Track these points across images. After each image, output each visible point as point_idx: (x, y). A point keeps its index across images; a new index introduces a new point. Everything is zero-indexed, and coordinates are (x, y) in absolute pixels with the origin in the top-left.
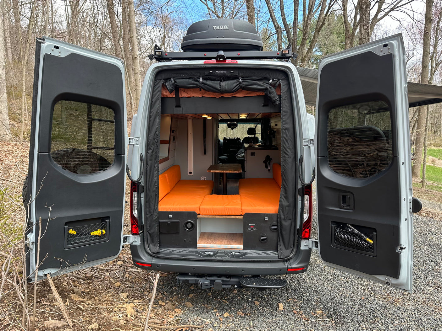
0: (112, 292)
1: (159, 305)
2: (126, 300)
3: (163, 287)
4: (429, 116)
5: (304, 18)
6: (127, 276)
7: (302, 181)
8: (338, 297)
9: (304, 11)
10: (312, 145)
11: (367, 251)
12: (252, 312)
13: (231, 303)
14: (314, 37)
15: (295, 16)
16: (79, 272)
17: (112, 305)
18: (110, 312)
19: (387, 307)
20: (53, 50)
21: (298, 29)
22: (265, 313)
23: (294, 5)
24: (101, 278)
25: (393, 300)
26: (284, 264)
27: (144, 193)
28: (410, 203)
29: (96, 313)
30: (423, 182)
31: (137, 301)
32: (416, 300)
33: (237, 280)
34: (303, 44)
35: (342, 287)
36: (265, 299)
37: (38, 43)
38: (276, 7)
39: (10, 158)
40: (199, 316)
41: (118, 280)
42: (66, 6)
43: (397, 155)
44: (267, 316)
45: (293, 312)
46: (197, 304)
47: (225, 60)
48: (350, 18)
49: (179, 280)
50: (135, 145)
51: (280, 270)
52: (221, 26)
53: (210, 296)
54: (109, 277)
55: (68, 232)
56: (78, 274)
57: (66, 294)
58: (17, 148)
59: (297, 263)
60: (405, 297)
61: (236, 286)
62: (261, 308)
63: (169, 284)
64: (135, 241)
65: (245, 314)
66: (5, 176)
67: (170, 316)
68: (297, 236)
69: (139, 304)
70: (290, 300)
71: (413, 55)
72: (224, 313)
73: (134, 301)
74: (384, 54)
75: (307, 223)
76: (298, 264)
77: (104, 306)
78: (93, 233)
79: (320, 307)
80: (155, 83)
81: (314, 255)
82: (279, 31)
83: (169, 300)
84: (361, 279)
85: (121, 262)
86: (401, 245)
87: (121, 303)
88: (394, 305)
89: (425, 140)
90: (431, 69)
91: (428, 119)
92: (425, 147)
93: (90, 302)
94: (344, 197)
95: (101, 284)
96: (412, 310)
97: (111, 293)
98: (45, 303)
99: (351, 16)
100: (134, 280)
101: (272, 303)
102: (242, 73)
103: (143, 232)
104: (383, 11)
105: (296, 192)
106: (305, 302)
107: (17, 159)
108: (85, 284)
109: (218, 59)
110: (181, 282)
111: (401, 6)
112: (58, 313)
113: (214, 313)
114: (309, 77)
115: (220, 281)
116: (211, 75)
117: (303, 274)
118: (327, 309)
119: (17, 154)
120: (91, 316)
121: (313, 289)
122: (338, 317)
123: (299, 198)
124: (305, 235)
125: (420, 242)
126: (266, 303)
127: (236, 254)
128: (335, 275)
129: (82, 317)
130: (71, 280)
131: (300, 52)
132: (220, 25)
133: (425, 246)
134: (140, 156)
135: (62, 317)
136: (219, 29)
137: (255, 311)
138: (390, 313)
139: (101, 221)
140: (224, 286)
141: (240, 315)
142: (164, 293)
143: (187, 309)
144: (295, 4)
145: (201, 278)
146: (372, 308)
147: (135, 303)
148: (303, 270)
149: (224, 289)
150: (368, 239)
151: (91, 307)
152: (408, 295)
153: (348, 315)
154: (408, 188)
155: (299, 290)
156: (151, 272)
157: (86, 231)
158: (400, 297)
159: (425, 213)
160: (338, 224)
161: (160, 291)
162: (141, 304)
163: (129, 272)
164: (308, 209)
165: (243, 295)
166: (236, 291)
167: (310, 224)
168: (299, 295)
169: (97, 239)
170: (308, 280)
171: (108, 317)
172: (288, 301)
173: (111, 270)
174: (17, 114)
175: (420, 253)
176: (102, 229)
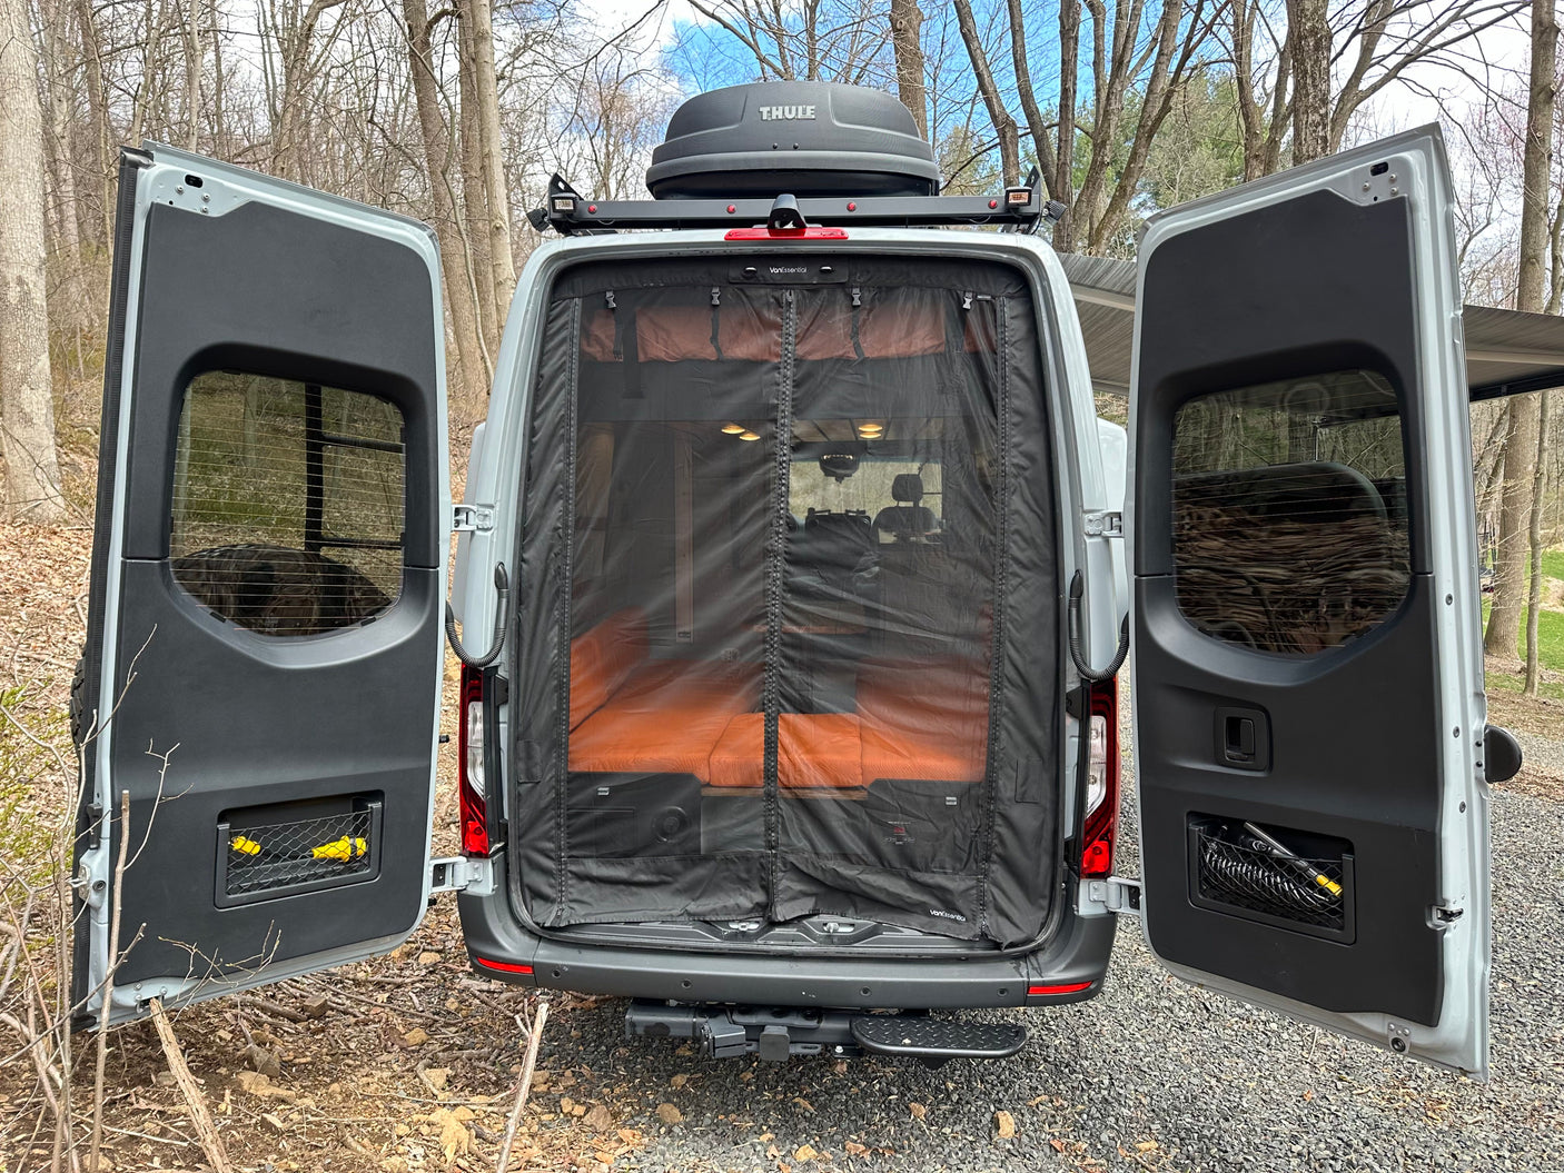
0: (395, 1066)
1: (562, 1116)
2: (441, 1096)
3: (581, 1048)
4: (1547, 436)
5: (1098, 91)
6: (453, 1008)
7: (1081, 664)
8: (1218, 1091)
9: (1097, 64)
10: (1115, 532)
11: (1319, 923)
12: (898, 1143)
13: (822, 1108)
14: (1134, 156)
15: (1064, 82)
16: (280, 989)
17: (392, 1112)
18: (380, 1139)
19: (1397, 1132)
20: (180, 192)
21: (1077, 131)
22: (947, 1150)
23: (1063, 44)
24: (358, 1014)
25: (1418, 1106)
26: (1017, 969)
27: (510, 707)
28: (1478, 745)
29: (327, 1145)
30: (1527, 671)
31: (484, 1099)
32: (1504, 1103)
33: (843, 1025)
34: (1092, 182)
35: (1230, 1053)
36: (948, 1096)
37: (127, 166)
38: (1001, 52)
39: (54, 581)
40: (705, 1158)
41: (420, 1021)
42: (267, 55)
43: (1428, 571)
44: (954, 1160)
45: (1051, 1146)
46: (699, 1114)
47: (800, 227)
48: (1262, 90)
49: (633, 1024)
50: (478, 533)
51: (1002, 992)
52: (787, 108)
53: (748, 1085)
54: (387, 1010)
55: (230, 847)
56: (273, 996)
57: (223, 1071)
58: (83, 547)
59: (1063, 966)
60: (1463, 1092)
61: (839, 1049)
62: (933, 1128)
63: (601, 1036)
64: (476, 881)
65: (875, 1153)
66: (33, 644)
67: (599, 1155)
68: (1065, 864)
69: (490, 1109)
70: (1038, 1099)
71: (1488, 219)
72: (796, 1146)
73: (472, 1100)
74: (1375, 199)
75: (1099, 820)
76: (1068, 967)
77: (361, 1118)
78: (321, 849)
79: (1150, 1129)
80: (551, 310)
81: (1129, 936)
82: (1009, 135)
83: (600, 1097)
84: (1301, 1025)
85: (433, 953)
86: (1445, 902)
87: (423, 1106)
88: (1422, 1125)
89: (1533, 521)
90: (1554, 268)
91: (1546, 445)
92: (1534, 544)
93: (309, 1102)
94: (1234, 725)
95: (355, 1034)
96: (1490, 1143)
97: (390, 1068)
98: (143, 1104)
99: (1264, 83)
100: (476, 1023)
101: (973, 1109)
102: (861, 275)
103: (504, 848)
104: (1378, 63)
105: (1060, 704)
106: (1094, 1110)
107: (80, 585)
108: (299, 1033)
109: (777, 225)
110: (640, 1031)
111: (1442, 46)
112: (185, 1144)
113: (759, 1148)
114: (1109, 291)
115: (783, 1031)
116: (752, 281)
117: (1090, 1003)
118: (1177, 1135)
119: (82, 568)
120: (306, 1153)
121: (1126, 1062)
122: (1214, 1166)
123: (1071, 726)
124: (1091, 863)
125: (1521, 891)
126: (952, 1112)
127: (841, 929)
128: (1207, 1010)
129: (275, 1157)
130: (248, 1020)
131: (1084, 210)
132: (783, 105)
133: (1538, 905)
134: (497, 570)
135: (202, 1159)
136: (780, 117)
137: (909, 1141)
138: (1409, 1153)
139: (352, 805)
140: (797, 1049)
141: (856, 1154)
142: (582, 1070)
143: (663, 1130)
144: (1065, 41)
145: (715, 1017)
146: (1341, 1135)
147: (474, 1107)
148: (1084, 990)
149: (800, 1059)
150: (1322, 879)
151: (311, 1119)
152: (1477, 1087)
153: (1251, 1158)
154: (1470, 690)
155: (1073, 1063)
156: (538, 993)
157: (294, 844)
158: (1447, 1095)
159: (1537, 784)
160: (1213, 823)
161: (566, 1064)
162: (496, 1109)
163: (461, 991)
164: (1104, 766)
165: (870, 1081)
166: (845, 1065)
167: (1112, 820)
168: (1073, 1081)
169: (334, 873)
170: (1106, 1026)
171: (369, 1160)
172: (1033, 1103)
173: (395, 984)
174: (89, 429)
175: (1519, 931)
176: (354, 834)
